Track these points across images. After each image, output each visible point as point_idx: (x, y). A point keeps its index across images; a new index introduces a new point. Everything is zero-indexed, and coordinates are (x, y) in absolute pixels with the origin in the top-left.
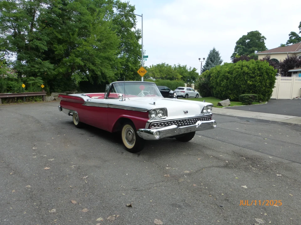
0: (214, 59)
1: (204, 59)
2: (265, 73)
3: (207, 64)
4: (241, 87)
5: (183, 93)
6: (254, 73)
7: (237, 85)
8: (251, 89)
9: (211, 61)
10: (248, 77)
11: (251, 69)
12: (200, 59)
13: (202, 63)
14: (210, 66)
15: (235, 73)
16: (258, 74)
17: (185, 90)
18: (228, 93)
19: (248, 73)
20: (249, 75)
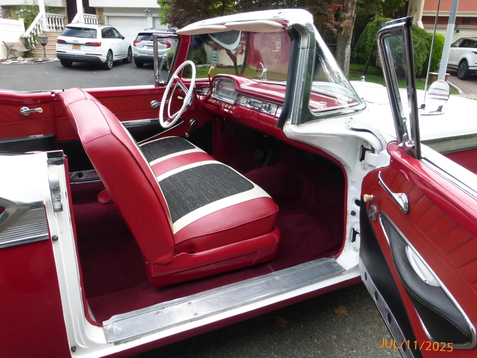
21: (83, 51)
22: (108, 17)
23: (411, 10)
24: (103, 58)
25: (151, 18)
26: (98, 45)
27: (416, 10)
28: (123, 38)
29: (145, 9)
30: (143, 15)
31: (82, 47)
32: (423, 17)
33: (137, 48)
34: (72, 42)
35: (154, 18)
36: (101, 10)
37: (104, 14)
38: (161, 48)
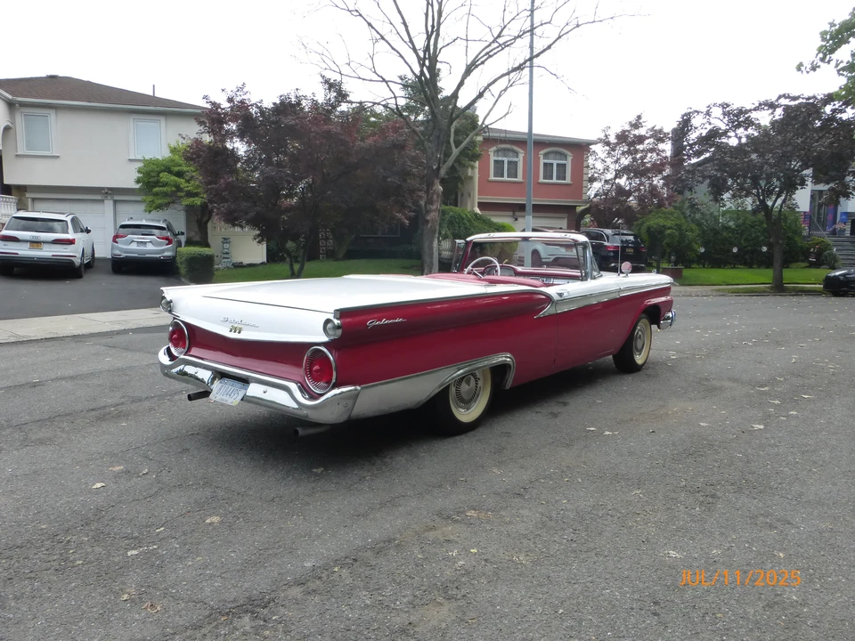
21: (47, 252)
22: (33, 199)
23: (462, 195)
24: (77, 261)
25: (112, 202)
26: (71, 242)
27: (470, 195)
28: (88, 231)
29: (103, 188)
30: (99, 197)
31: (45, 247)
32: (479, 203)
33: (120, 245)
34: (29, 239)
35: (115, 202)
36: (22, 189)
37: (28, 195)
38: (160, 244)
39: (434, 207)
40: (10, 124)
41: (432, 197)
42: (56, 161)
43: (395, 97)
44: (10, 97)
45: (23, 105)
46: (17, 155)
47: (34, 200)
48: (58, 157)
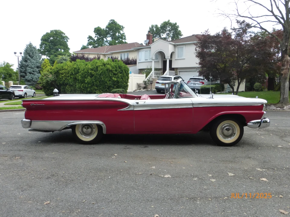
0: (33, 54)
1: (21, 53)
2: (124, 71)
3: (25, 60)
4: (107, 83)
5: (21, 92)
6: (116, 71)
7: (103, 81)
8: (114, 85)
9: (29, 56)
10: (112, 74)
11: (113, 67)
12: (15, 53)
13: (18, 58)
14: (29, 61)
15: (100, 71)
16: (119, 71)
17: (22, 89)
18: (93, 89)
19: (112, 71)
20: (113, 73)
29: (196, 67)
30: (195, 70)
34: (161, 83)
36: (177, 69)
37: (178, 70)
38: (200, 84)
39: (285, 67)
40: (174, 51)
41: (284, 63)
42: (184, 60)
43: (259, 23)
44: (174, 44)
45: (177, 45)
46: (175, 60)
47: (180, 72)
48: (185, 59)
